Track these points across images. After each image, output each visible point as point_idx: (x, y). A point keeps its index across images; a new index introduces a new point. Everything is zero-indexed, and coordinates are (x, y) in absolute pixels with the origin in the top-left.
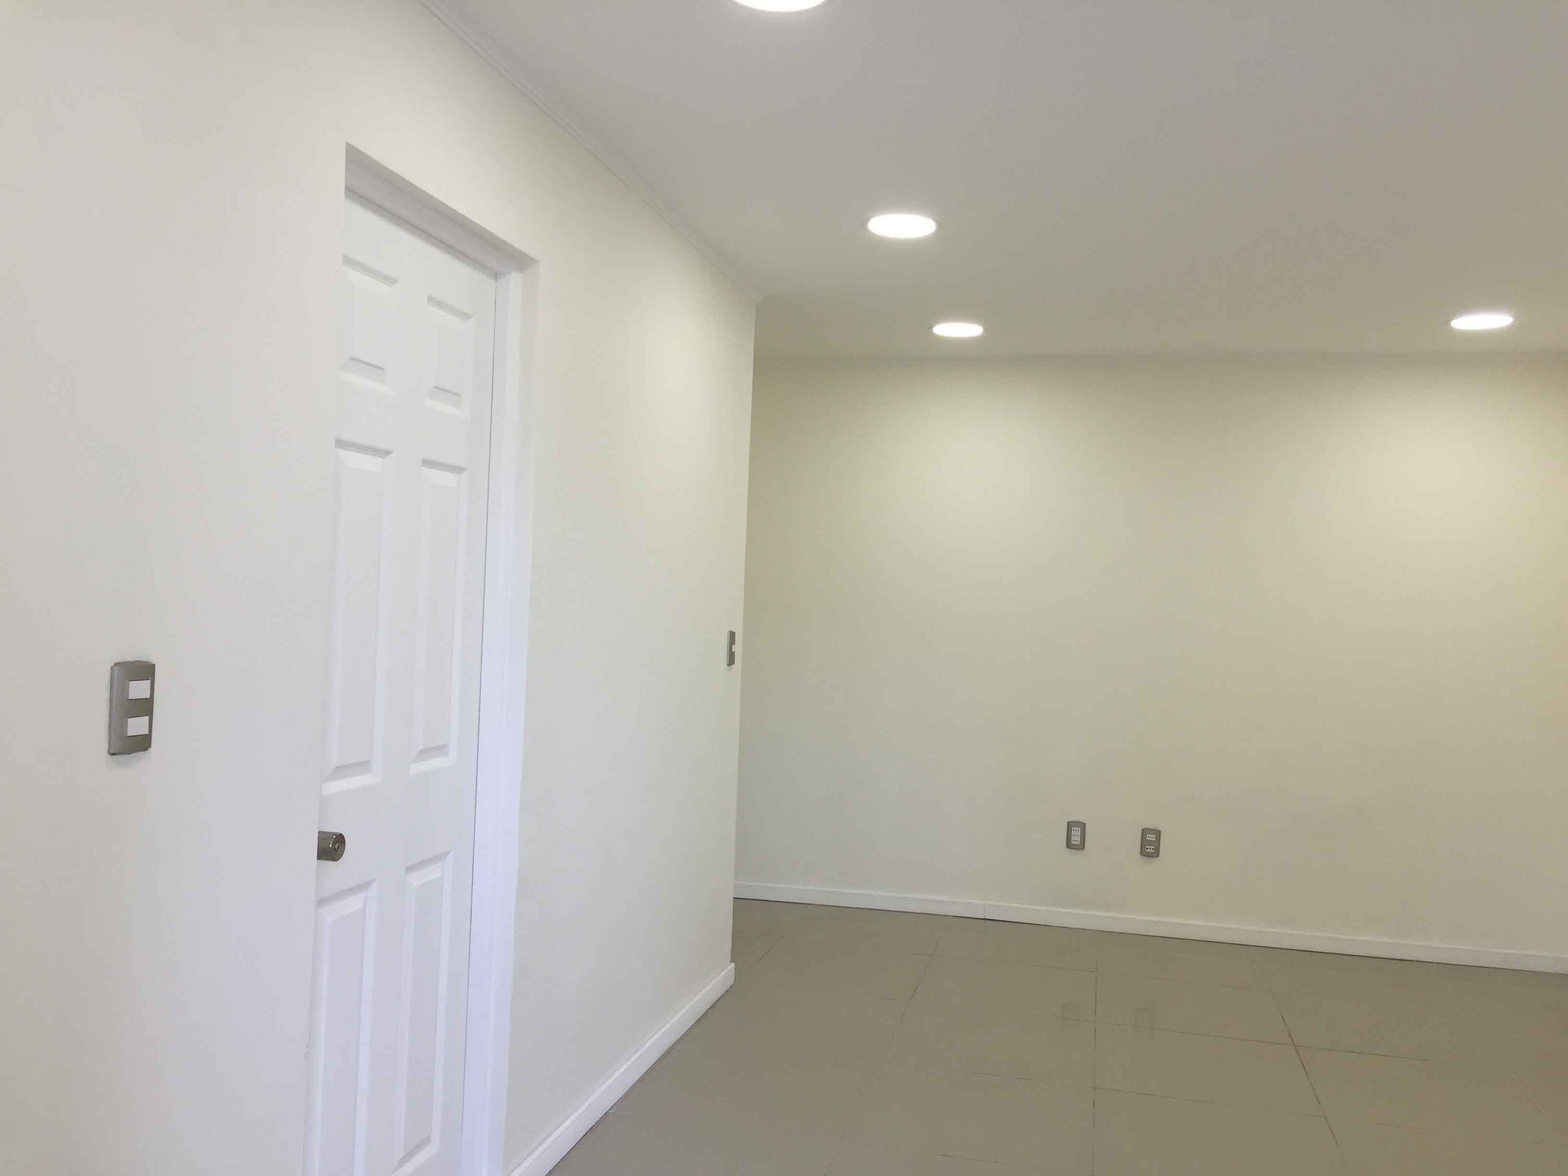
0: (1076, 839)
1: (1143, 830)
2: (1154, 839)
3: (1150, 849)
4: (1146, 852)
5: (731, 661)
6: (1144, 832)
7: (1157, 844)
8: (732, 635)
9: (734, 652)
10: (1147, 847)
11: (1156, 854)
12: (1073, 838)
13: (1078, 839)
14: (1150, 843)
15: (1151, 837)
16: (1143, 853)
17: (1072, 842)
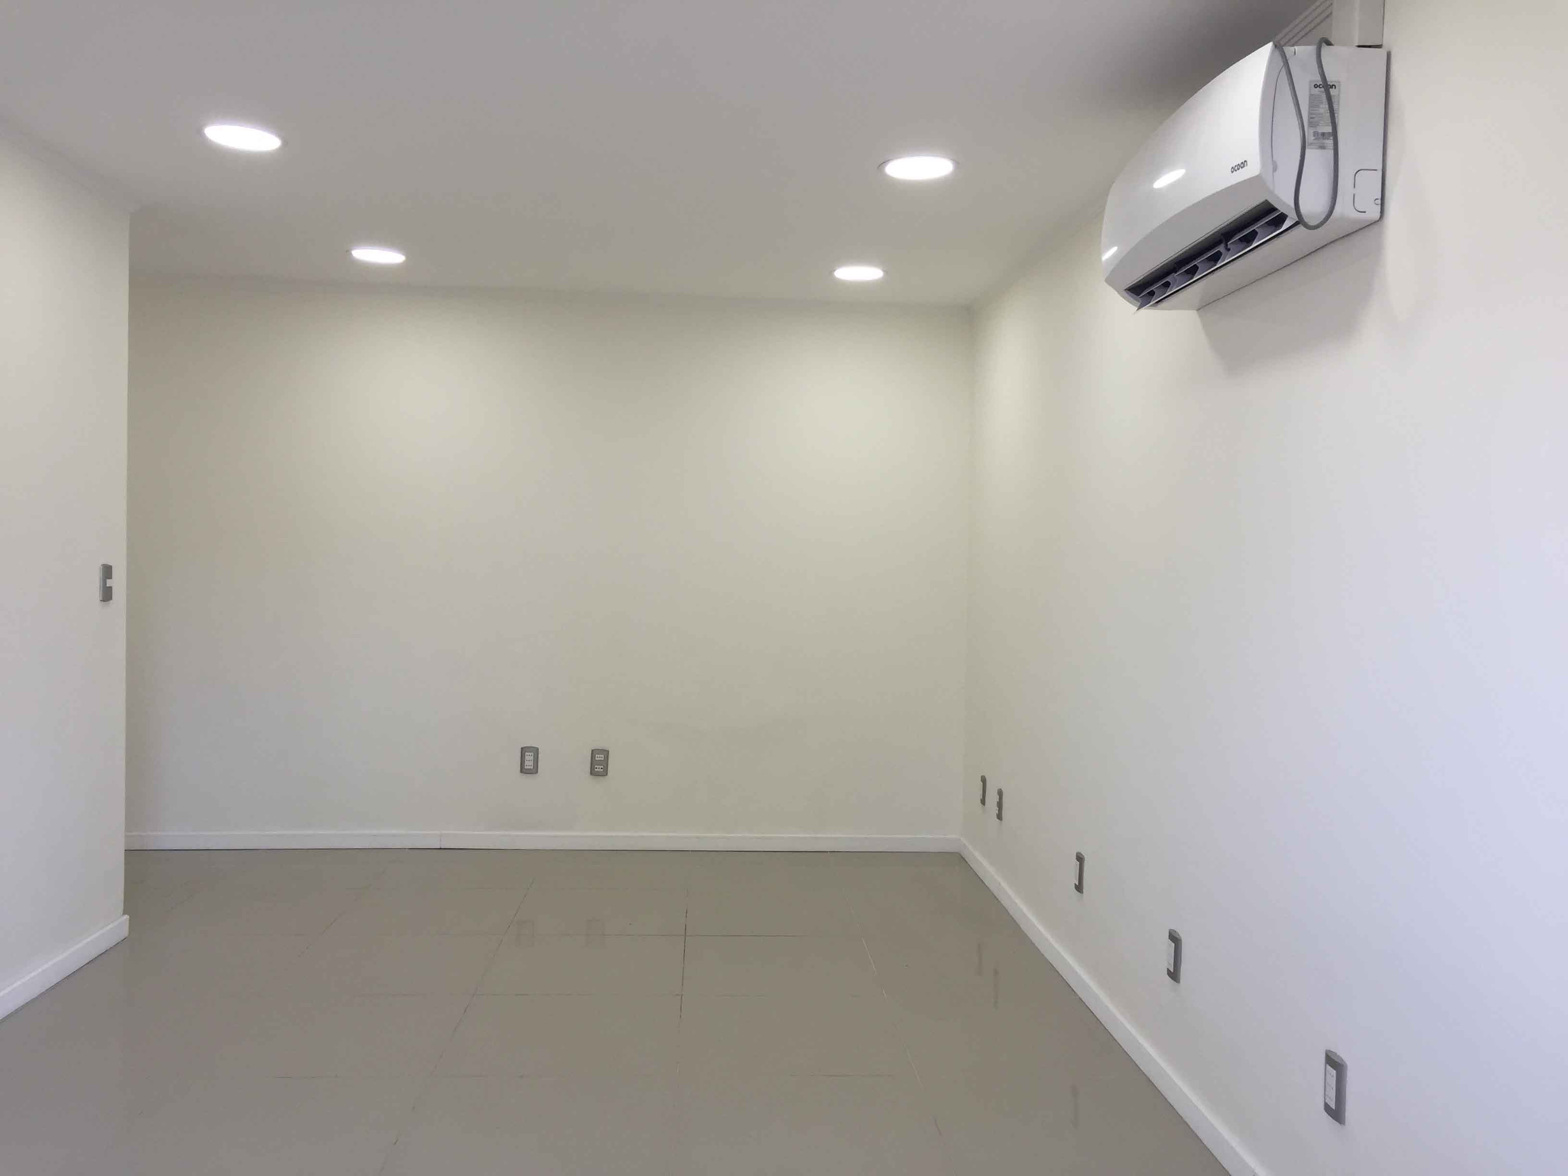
0: (529, 764)
1: (592, 751)
2: (603, 759)
3: (598, 769)
4: (595, 771)
5: (107, 595)
6: (594, 753)
7: (605, 763)
8: (107, 571)
9: (111, 588)
10: (596, 766)
11: (605, 773)
12: (526, 763)
13: (531, 763)
14: (600, 763)
15: (599, 757)
16: (593, 772)
17: (526, 767)
